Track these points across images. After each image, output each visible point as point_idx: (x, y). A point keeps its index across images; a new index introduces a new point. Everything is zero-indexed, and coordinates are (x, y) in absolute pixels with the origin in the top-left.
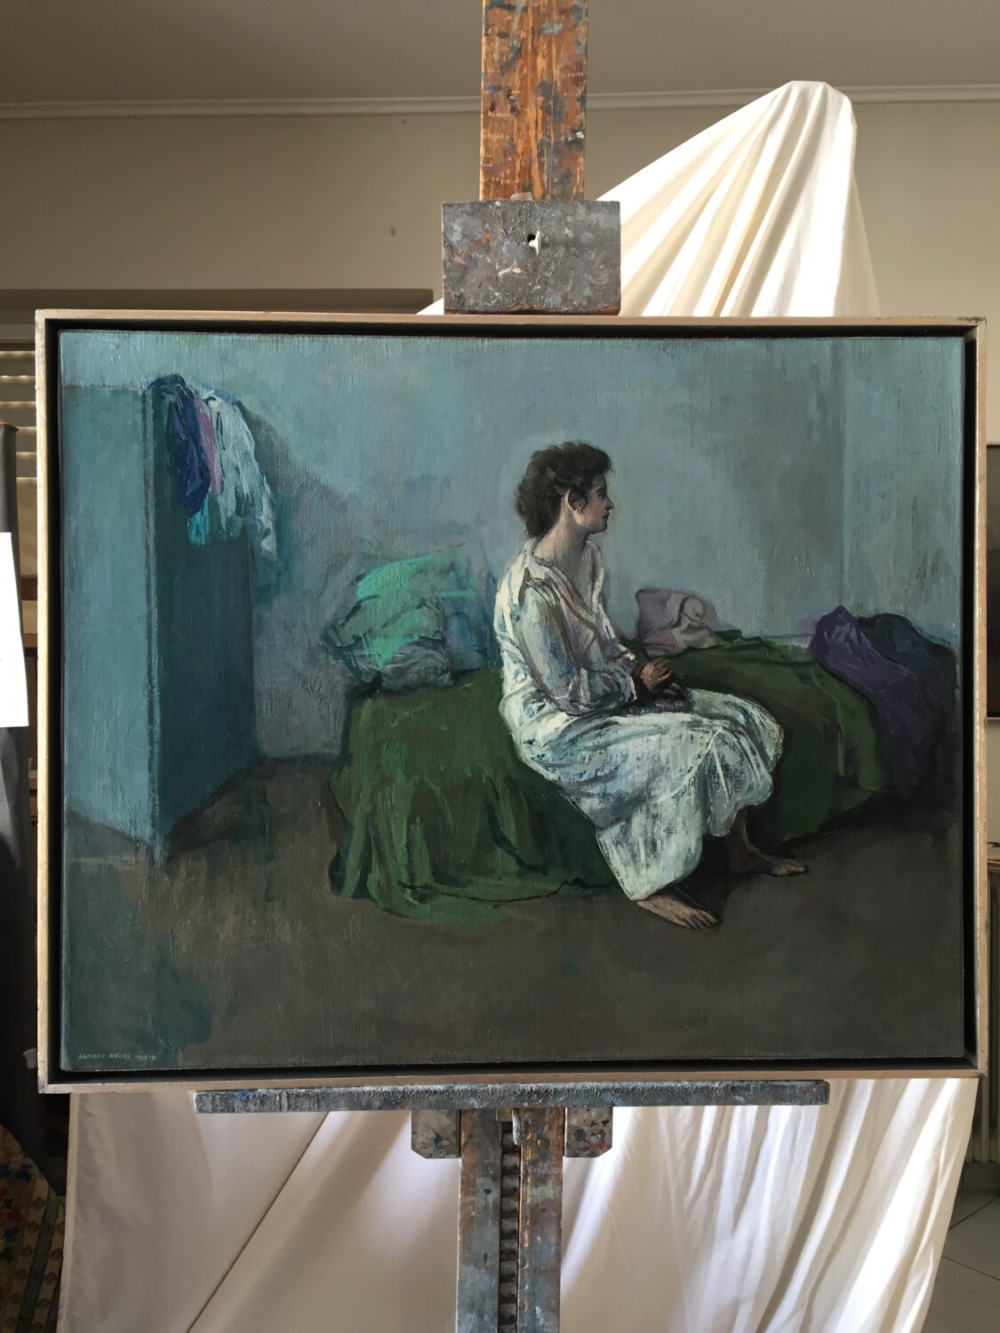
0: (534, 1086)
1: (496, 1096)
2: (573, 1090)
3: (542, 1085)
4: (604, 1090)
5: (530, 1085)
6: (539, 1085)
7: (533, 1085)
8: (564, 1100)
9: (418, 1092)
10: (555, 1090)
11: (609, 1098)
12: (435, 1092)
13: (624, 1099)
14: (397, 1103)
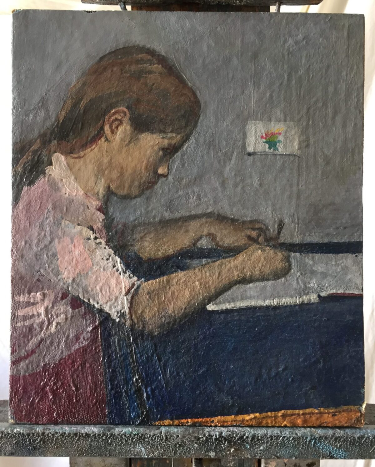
0: (225, 432)
1: (172, 443)
2: (278, 437)
3: (235, 429)
4: (320, 438)
5: (218, 429)
6: (231, 429)
7: (222, 429)
8: (265, 451)
9: (63, 434)
10: (253, 437)
11: (326, 448)
12: (87, 435)
13: (347, 450)
14: (35, 448)
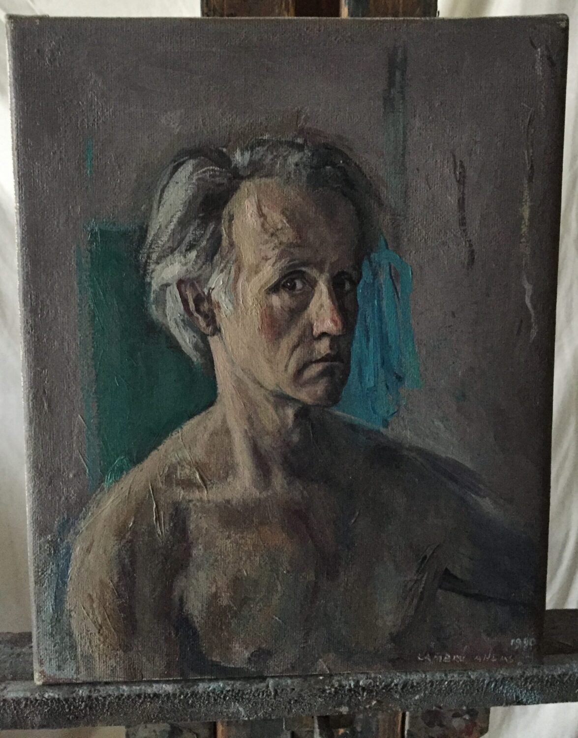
0: (363, 680)
1: (284, 699)
2: (441, 682)
4: (504, 679)
5: (353, 677)
11: (511, 691)
13: (542, 691)
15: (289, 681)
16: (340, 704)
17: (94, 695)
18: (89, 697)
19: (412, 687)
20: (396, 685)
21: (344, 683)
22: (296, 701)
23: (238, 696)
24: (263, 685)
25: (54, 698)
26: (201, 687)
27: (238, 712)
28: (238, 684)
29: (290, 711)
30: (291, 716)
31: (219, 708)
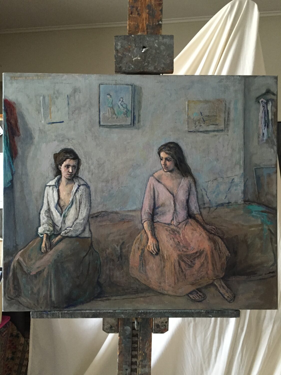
15: (131, 311)
16: (139, 316)
17: (100, 312)
18: (99, 312)
19: (151, 313)
20: (148, 312)
21: (140, 311)
22: (132, 315)
23: (122, 313)
24: (127, 311)
25: (94, 312)
26: (117, 311)
27: (122, 317)
28: (123, 311)
29: (131, 317)
30: (131, 318)
31: (119, 315)
